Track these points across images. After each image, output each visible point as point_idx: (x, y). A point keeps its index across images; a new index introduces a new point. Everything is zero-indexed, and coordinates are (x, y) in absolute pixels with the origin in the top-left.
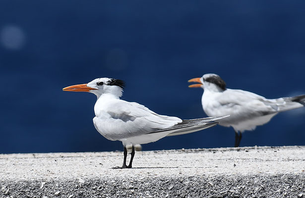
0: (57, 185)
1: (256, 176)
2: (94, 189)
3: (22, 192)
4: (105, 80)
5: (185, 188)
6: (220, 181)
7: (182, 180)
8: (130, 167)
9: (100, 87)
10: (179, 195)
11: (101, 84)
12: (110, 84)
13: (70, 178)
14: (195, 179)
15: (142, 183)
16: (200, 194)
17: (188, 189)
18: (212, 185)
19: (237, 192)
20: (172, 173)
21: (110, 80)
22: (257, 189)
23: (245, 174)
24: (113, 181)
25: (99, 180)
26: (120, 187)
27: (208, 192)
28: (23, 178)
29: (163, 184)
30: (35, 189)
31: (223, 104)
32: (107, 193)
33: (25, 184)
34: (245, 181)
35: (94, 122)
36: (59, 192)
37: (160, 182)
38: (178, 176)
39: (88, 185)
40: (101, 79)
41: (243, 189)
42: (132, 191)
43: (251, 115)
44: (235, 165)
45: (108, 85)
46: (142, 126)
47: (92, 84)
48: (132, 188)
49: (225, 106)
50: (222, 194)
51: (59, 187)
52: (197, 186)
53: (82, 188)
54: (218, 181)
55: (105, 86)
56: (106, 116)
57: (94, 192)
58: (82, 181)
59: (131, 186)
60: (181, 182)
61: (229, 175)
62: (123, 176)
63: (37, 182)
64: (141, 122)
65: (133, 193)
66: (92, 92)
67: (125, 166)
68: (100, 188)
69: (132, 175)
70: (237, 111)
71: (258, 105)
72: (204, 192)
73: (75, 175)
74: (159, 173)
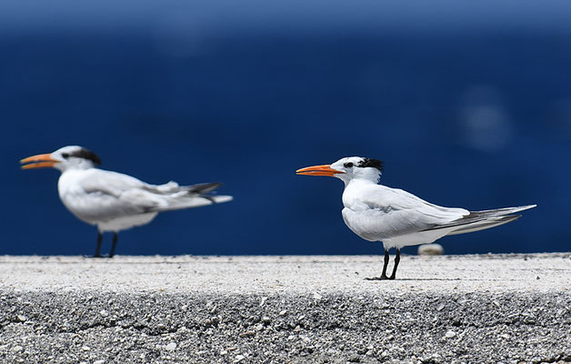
0: (283, 302)
1: (560, 294)
2: (334, 309)
3: (235, 310)
4: (356, 160)
5: (461, 308)
6: (509, 300)
7: (456, 298)
8: (393, 277)
9: (348, 169)
10: (451, 319)
11: (350, 165)
12: (363, 165)
13: (302, 291)
14: (475, 297)
15: (401, 301)
16: (480, 318)
17: (465, 310)
18: (498, 305)
19: (532, 316)
20: (444, 288)
21: (362, 159)
22: (560, 312)
23: (544, 291)
24: (361, 298)
25: (341, 296)
26: (370, 306)
27: (492, 315)
28: (237, 291)
29: (431, 303)
30: (252, 306)
31: (89, 192)
32: (352, 313)
33: (239, 299)
34: (544, 301)
35: (344, 216)
36: (285, 311)
37: (426, 299)
38: (452, 291)
39: (325, 303)
40: (350, 158)
41: (541, 312)
42: (387, 311)
43: (128, 210)
44: (538, 278)
45: (360, 166)
46: (413, 220)
47: (337, 166)
48: (387, 308)
49: (92, 194)
50: (511, 318)
51: (286, 304)
52: (477, 306)
53: (317, 306)
54: (507, 300)
55: (355, 169)
56: (361, 206)
57: (334, 312)
58: (318, 297)
59: (385, 305)
60: (456, 301)
61: (522, 291)
62: (375, 290)
63: (255, 296)
64: (412, 215)
65: (387, 314)
66: (336, 176)
67: (384, 277)
68: (343, 307)
69: (389, 290)
70: (108, 202)
71: (139, 196)
72: (487, 315)
73: (311, 287)
74: (426, 288)
